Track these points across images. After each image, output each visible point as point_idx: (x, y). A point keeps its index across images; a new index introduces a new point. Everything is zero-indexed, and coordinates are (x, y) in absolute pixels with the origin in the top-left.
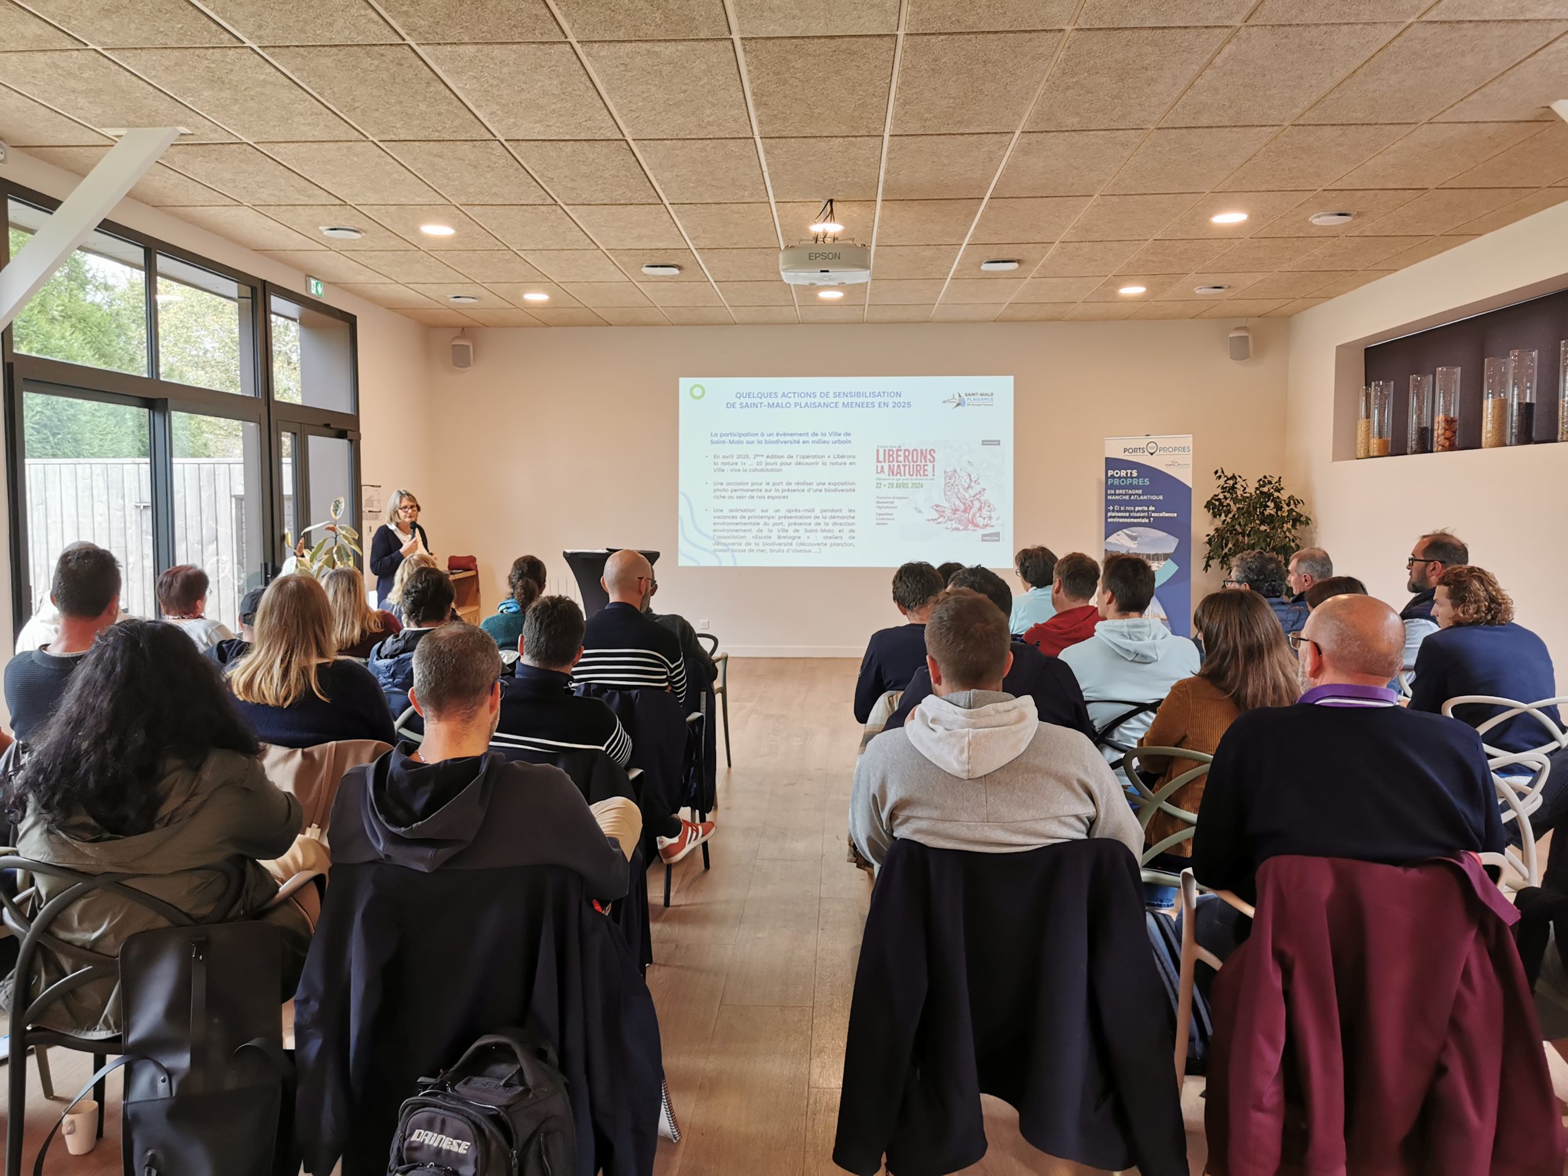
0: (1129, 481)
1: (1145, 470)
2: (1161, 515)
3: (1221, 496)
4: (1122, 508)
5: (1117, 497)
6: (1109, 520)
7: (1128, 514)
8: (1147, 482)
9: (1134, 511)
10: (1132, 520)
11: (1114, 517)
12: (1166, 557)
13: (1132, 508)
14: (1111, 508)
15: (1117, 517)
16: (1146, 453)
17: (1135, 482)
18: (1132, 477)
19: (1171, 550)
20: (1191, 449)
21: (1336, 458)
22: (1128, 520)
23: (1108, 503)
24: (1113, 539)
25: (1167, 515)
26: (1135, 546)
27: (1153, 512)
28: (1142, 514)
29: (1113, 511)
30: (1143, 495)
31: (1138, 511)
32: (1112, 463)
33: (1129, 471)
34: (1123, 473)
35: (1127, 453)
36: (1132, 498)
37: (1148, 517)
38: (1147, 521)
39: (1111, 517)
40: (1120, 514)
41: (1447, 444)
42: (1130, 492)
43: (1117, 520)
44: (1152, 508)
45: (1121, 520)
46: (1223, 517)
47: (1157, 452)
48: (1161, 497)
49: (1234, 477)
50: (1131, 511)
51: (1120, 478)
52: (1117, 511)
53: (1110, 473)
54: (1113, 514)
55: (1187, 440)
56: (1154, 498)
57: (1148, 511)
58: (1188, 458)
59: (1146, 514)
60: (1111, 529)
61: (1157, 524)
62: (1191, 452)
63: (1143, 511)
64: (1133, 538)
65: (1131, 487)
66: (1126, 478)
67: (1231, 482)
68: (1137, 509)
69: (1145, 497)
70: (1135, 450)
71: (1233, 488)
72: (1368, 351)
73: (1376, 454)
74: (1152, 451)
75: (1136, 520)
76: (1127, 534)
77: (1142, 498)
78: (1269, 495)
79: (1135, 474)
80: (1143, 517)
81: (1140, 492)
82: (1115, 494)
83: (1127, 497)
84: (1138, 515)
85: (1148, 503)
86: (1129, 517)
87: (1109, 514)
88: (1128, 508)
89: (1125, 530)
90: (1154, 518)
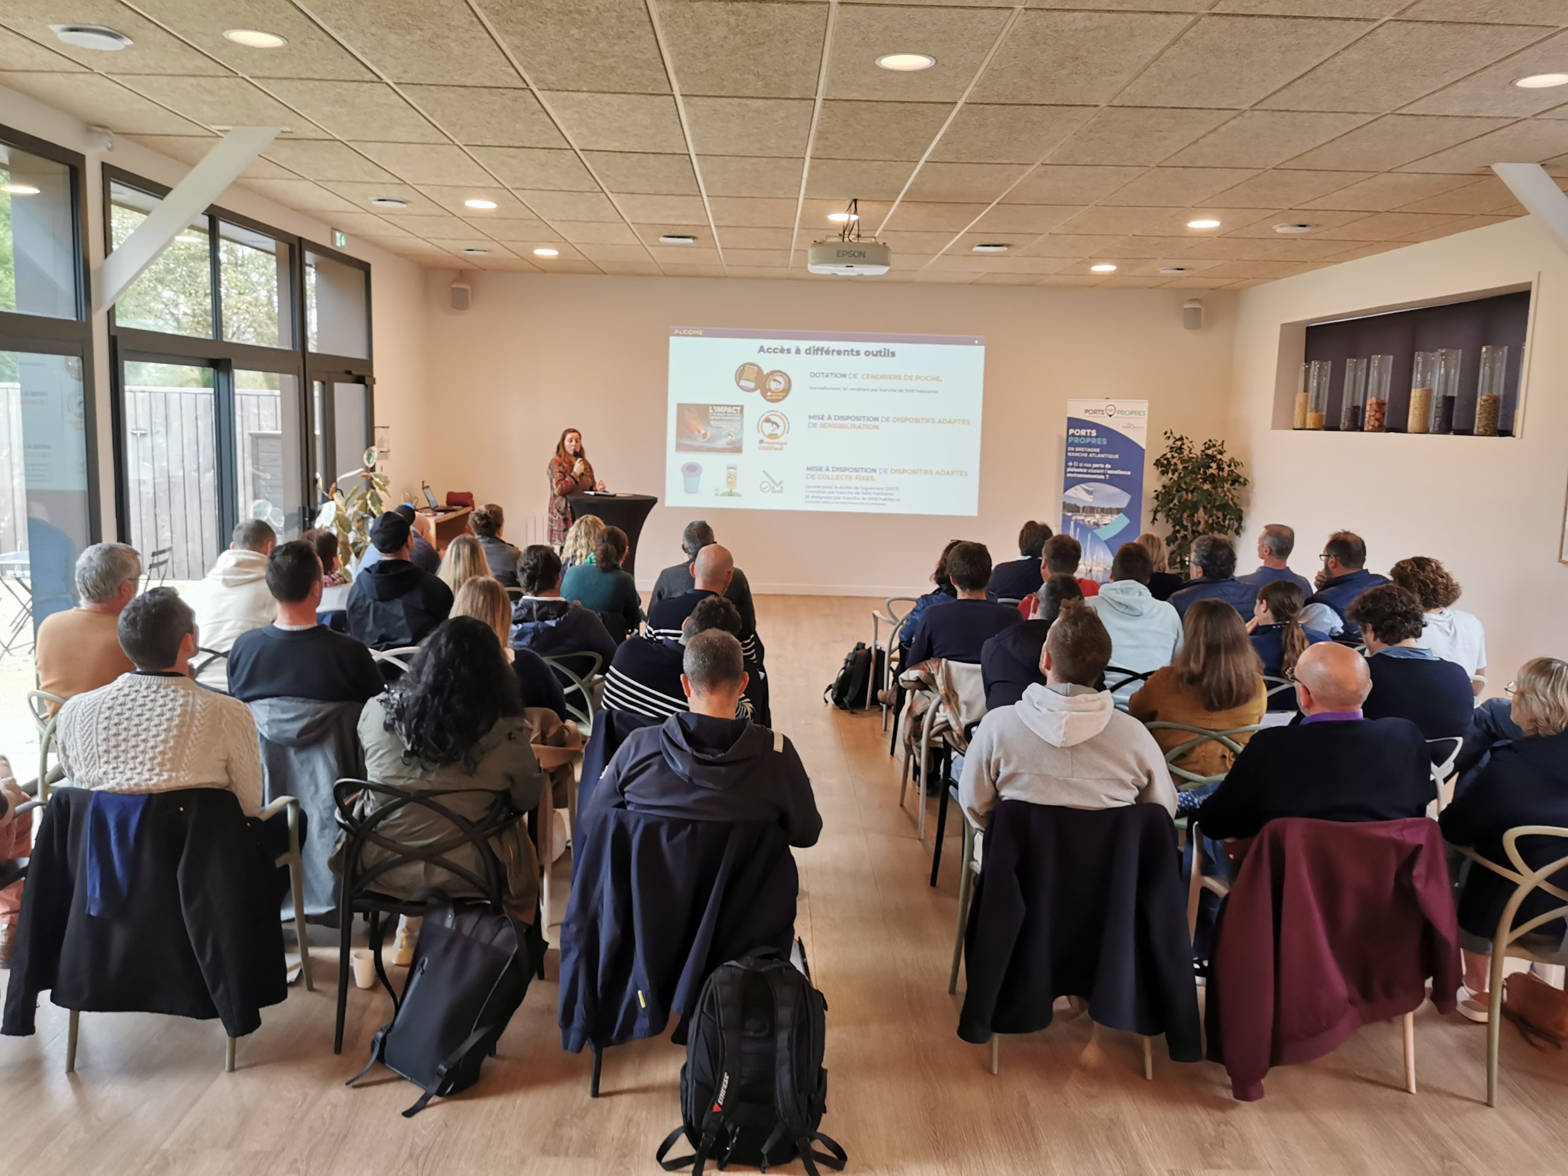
0: (1088, 440)
1: (1102, 430)
2: (1116, 472)
3: (1169, 456)
4: (1081, 465)
5: (1077, 454)
6: (1068, 475)
7: (1085, 470)
8: (1105, 441)
9: (1091, 468)
10: (1090, 476)
11: (1073, 473)
12: (1119, 511)
13: (1090, 465)
14: (1071, 464)
15: (1075, 472)
16: (1105, 415)
17: (1094, 441)
18: (1091, 437)
19: (1123, 505)
20: (1146, 413)
21: (1275, 426)
22: (1086, 476)
23: (1068, 459)
24: (1071, 492)
25: (1121, 472)
26: (1091, 500)
27: (1109, 469)
28: (1099, 471)
29: (1072, 467)
30: (1101, 453)
31: (1095, 468)
32: (1073, 423)
33: (1089, 431)
34: (1083, 432)
35: (1087, 414)
36: (1091, 455)
37: (1104, 474)
38: (1103, 477)
39: (1070, 472)
40: (1079, 470)
41: (1377, 424)
42: (1089, 450)
43: (1075, 475)
44: (1108, 466)
45: (1079, 476)
46: (1170, 475)
47: (1115, 415)
48: (1117, 456)
49: (1181, 439)
50: (1088, 468)
51: (1080, 436)
52: (1078, 467)
53: (1071, 431)
54: (1072, 470)
55: (1143, 406)
56: (1111, 456)
57: (1104, 468)
58: (1143, 421)
59: (1102, 471)
60: (1070, 483)
61: (1113, 481)
62: (1146, 417)
63: (1100, 468)
64: (1090, 493)
65: (1090, 445)
66: (1086, 437)
67: (1179, 443)
68: (1095, 466)
69: (1102, 456)
70: (1095, 412)
71: (1181, 448)
72: (1308, 328)
73: (1311, 427)
74: (1110, 414)
75: (1093, 476)
76: (1085, 490)
77: (1099, 456)
78: (1212, 458)
79: (1094, 433)
80: (1099, 474)
81: (1098, 450)
82: (1075, 452)
83: (1086, 455)
84: (1095, 471)
85: (1105, 461)
86: (1087, 473)
87: (1069, 470)
88: (1086, 465)
89: (1082, 485)
90: (1110, 475)
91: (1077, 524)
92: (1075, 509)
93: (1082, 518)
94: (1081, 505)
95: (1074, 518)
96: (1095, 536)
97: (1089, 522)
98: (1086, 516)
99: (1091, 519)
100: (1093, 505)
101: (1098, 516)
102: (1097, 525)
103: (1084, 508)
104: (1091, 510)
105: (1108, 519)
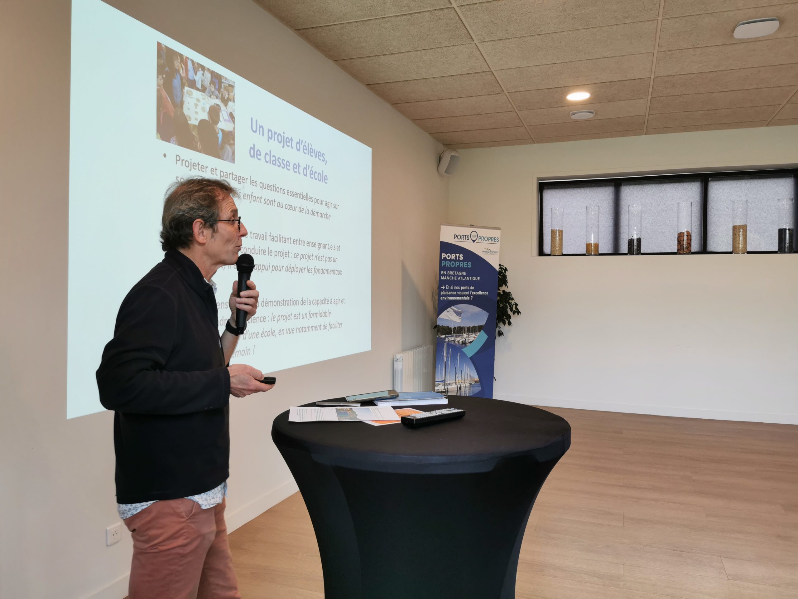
0: (457, 264)
1: (469, 255)
2: (478, 293)
4: (452, 288)
5: (448, 278)
6: (441, 298)
7: (455, 293)
8: (470, 265)
9: (460, 290)
10: (459, 298)
11: (445, 296)
12: (480, 328)
13: (459, 288)
14: (444, 287)
15: (447, 295)
16: (470, 240)
17: (461, 265)
18: (459, 261)
19: (483, 323)
20: (499, 239)
22: (456, 298)
23: (442, 283)
24: (443, 315)
25: (482, 293)
26: (459, 321)
27: (473, 291)
28: (465, 293)
29: (445, 290)
30: (467, 276)
31: (463, 290)
32: (445, 247)
33: (457, 255)
34: (453, 256)
35: (456, 239)
36: (459, 278)
37: (469, 296)
38: (469, 298)
39: (443, 296)
40: (450, 293)
42: (458, 273)
43: (447, 298)
44: (472, 288)
45: (451, 298)
47: (477, 241)
48: (478, 279)
51: (450, 260)
52: (449, 290)
53: (444, 255)
54: (445, 293)
55: (497, 233)
56: (474, 279)
57: (470, 290)
58: (497, 247)
59: (468, 293)
60: (442, 306)
61: (476, 301)
63: (466, 290)
64: (458, 314)
65: (459, 269)
66: (455, 261)
68: (463, 288)
69: (468, 278)
70: (462, 237)
74: (474, 239)
75: (461, 298)
77: (465, 279)
79: (462, 258)
80: (466, 296)
81: (465, 273)
82: (447, 275)
83: (455, 278)
84: (463, 293)
85: (469, 283)
86: (457, 296)
87: (442, 293)
88: (456, 288)
89: (452, 307)
90: (474, 296)
91: (449, 345)
92: (447, 331)
93: (453, 339)
94: (452, 326)
95: (447, 340)
96: (463, 355)
97: (459, 342)
98: (456, 337)
99: (460, 339)
100: (462, 326)
101: (465, 335)
102: (464, 343)
103: (455, 328)
104: (460, 330)
105: (472, 337)
